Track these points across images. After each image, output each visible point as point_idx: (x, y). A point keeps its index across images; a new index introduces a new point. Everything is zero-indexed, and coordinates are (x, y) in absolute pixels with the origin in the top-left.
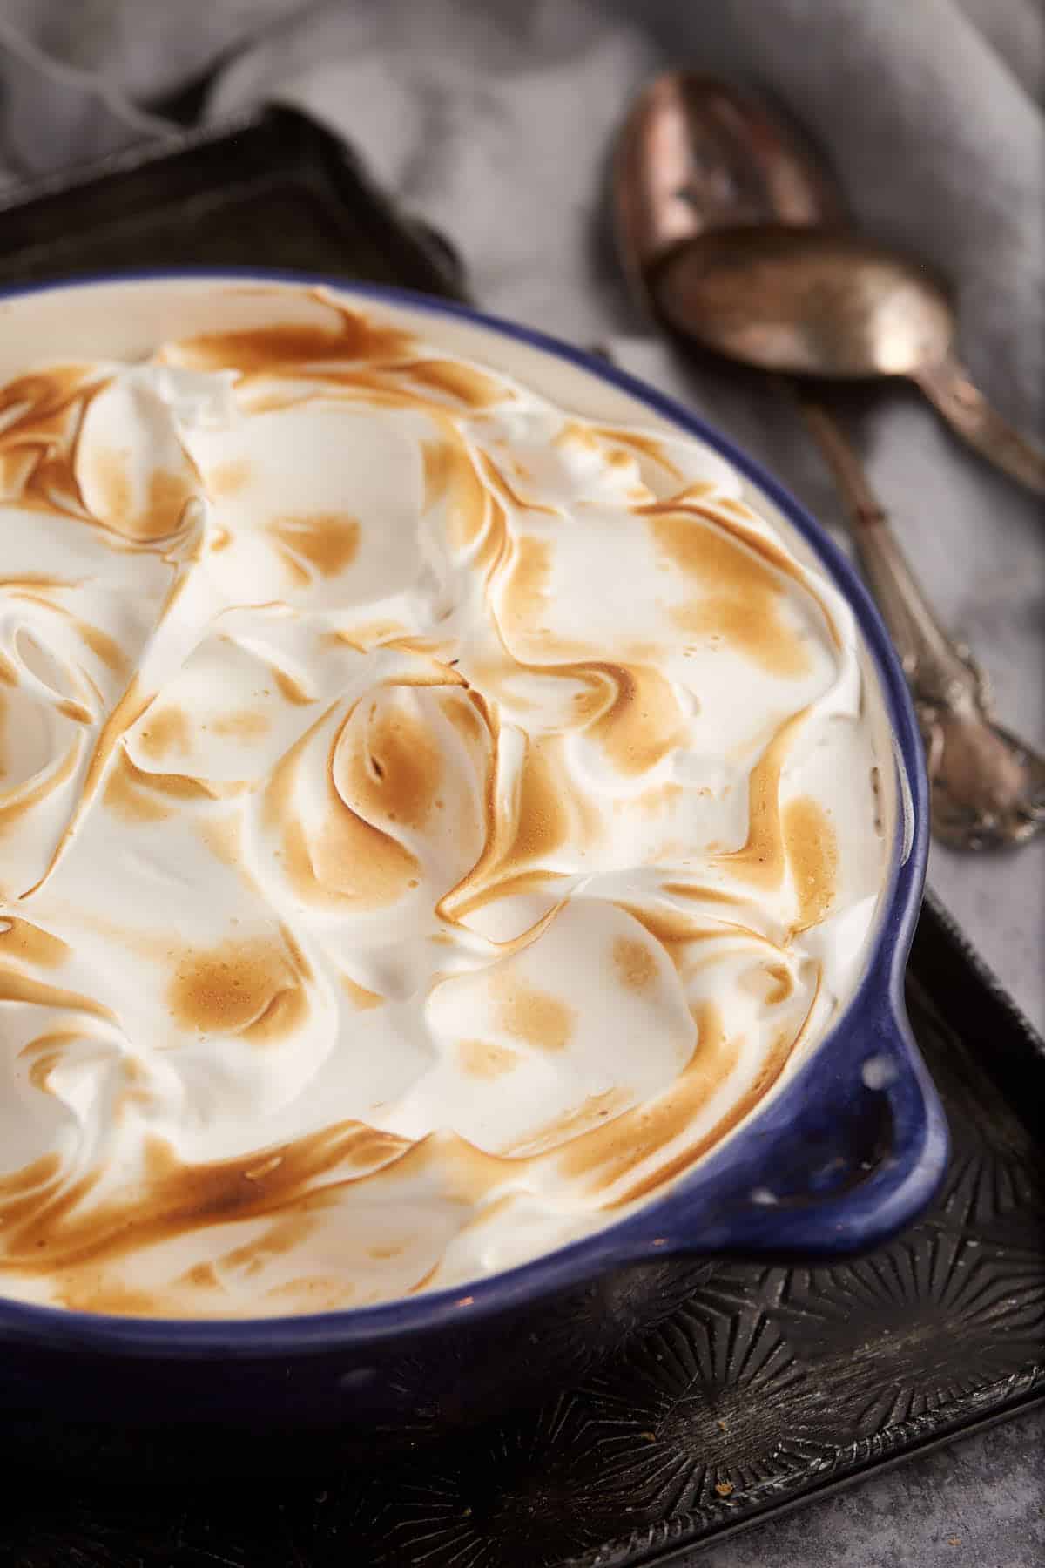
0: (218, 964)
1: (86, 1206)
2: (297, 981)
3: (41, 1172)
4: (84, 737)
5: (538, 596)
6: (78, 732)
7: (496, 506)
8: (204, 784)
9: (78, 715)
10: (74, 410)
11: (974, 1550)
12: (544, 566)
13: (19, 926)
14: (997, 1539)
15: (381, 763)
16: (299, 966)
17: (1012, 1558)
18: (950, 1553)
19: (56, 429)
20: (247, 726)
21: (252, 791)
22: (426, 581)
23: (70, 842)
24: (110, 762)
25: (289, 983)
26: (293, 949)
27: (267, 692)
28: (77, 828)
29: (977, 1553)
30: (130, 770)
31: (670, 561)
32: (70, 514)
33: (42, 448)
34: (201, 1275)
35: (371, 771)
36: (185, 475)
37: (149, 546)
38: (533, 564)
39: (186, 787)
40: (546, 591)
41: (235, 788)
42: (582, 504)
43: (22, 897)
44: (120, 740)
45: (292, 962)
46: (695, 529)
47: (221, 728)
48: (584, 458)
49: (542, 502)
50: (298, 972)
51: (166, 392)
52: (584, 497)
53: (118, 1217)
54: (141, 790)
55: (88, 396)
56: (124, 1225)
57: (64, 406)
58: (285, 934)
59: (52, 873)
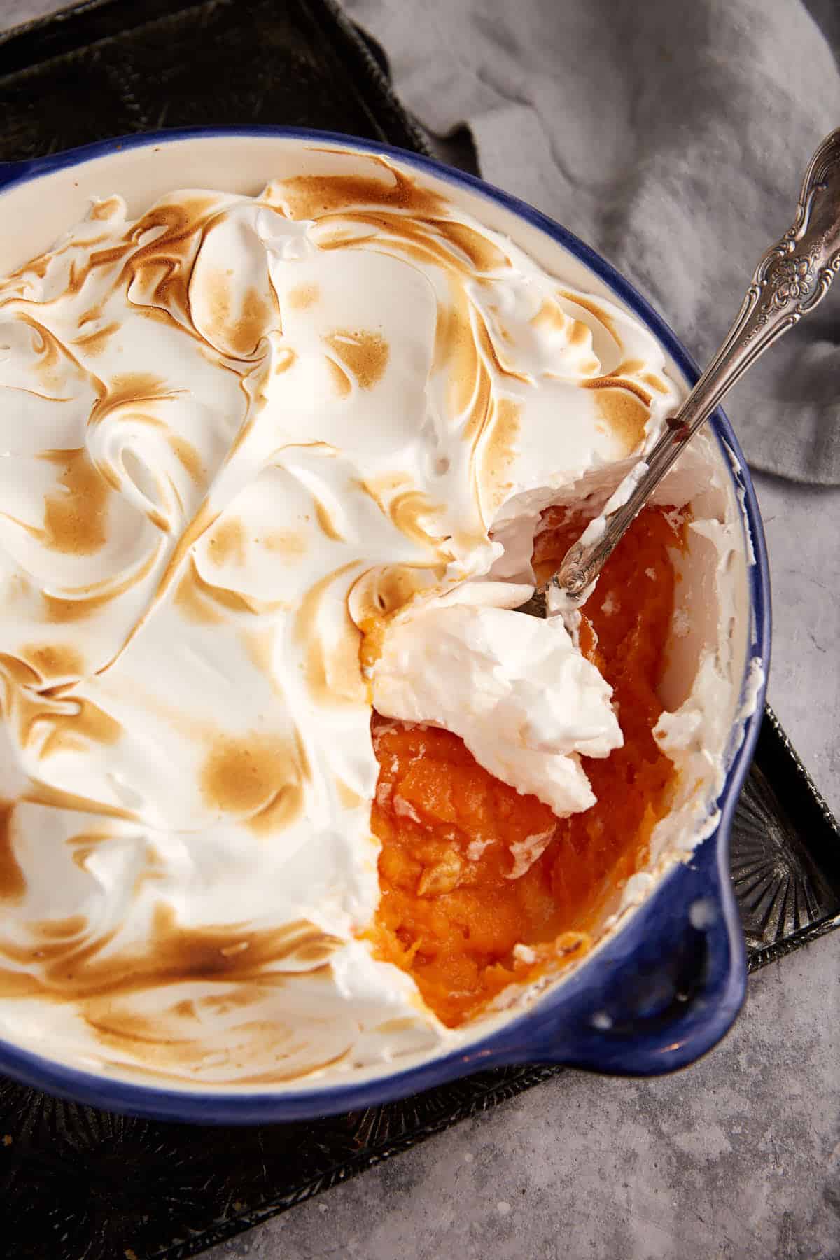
0: (242, 751)
1: (104, 954)
2: (299, 779)
3: (73, 927)
4: (164, 543)
5: (508, 453)
6: (160, 540)
7: (484, 371)
8: (248, 602)
9: (162, 525)
10: (197, 236)
11: (697, 1077)
12: (514, 427)
13: (88, 710)
14: (714, 1067)
15: (384, 598)
16: (303, 767)
17: (723, 1083)
18: (682, 1080)
19: (183, 251)
20: (287, 545)
21: (287, 609)
22: (429, 434)
23: (141, 629)
24: (181, 570)
25: (293, 780)
26: (302, 752)
27: (307, 517)
28: (147, 620)
29: (700, 1080)
30: (195, 579)
31: (603, 424)
32: (180, 327)
33: (170, 264)
34: (185, 1009)
35: (377, 604)
36: (268, 301)
37: (233, 365)
38: (507, 427)
39: (235, 602)
40: (514, 448)
41: (273, 607)
42: (547, 376)
43: (98, 673)
44: (190, 550)
45: (299, 764)
46: (625, 401)
47: (269, 545)
48: (553, 337)
49: (518, 372)
50: (301, 770)
51: (263, 230)
52: (548, 371)
53: (127, 965)
54: (201, 596)
55: (207, 226)
56: (130, 973)
57: (188, 234)
58: (297, 737)
59: (124, 652)
